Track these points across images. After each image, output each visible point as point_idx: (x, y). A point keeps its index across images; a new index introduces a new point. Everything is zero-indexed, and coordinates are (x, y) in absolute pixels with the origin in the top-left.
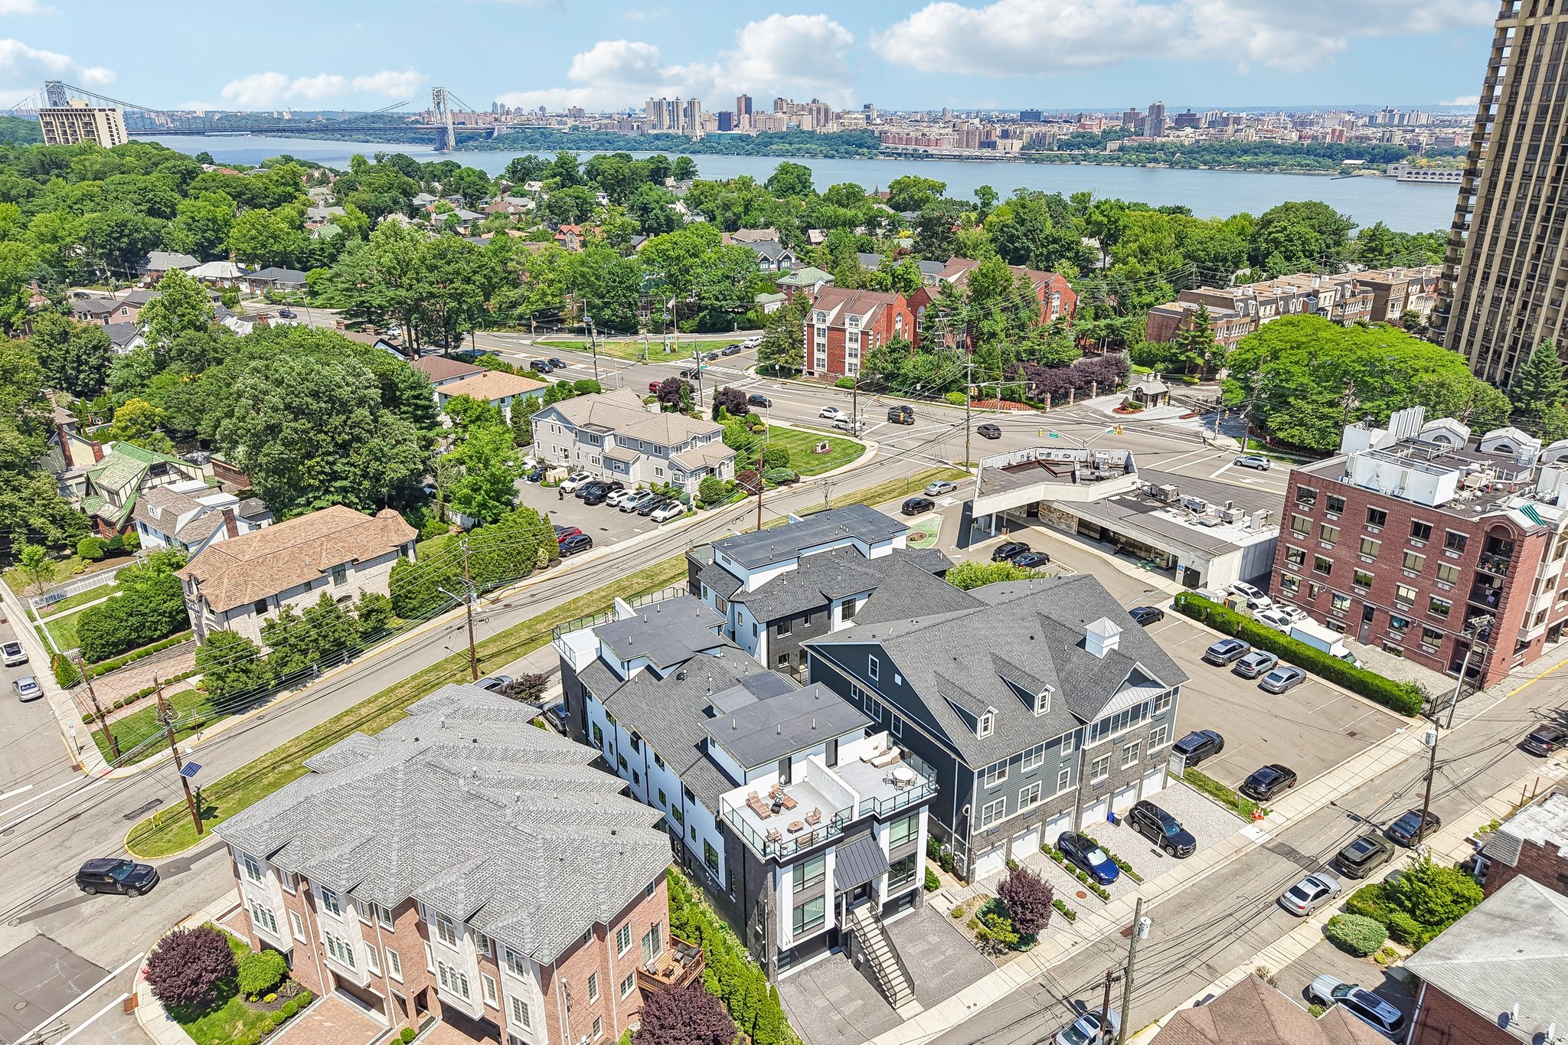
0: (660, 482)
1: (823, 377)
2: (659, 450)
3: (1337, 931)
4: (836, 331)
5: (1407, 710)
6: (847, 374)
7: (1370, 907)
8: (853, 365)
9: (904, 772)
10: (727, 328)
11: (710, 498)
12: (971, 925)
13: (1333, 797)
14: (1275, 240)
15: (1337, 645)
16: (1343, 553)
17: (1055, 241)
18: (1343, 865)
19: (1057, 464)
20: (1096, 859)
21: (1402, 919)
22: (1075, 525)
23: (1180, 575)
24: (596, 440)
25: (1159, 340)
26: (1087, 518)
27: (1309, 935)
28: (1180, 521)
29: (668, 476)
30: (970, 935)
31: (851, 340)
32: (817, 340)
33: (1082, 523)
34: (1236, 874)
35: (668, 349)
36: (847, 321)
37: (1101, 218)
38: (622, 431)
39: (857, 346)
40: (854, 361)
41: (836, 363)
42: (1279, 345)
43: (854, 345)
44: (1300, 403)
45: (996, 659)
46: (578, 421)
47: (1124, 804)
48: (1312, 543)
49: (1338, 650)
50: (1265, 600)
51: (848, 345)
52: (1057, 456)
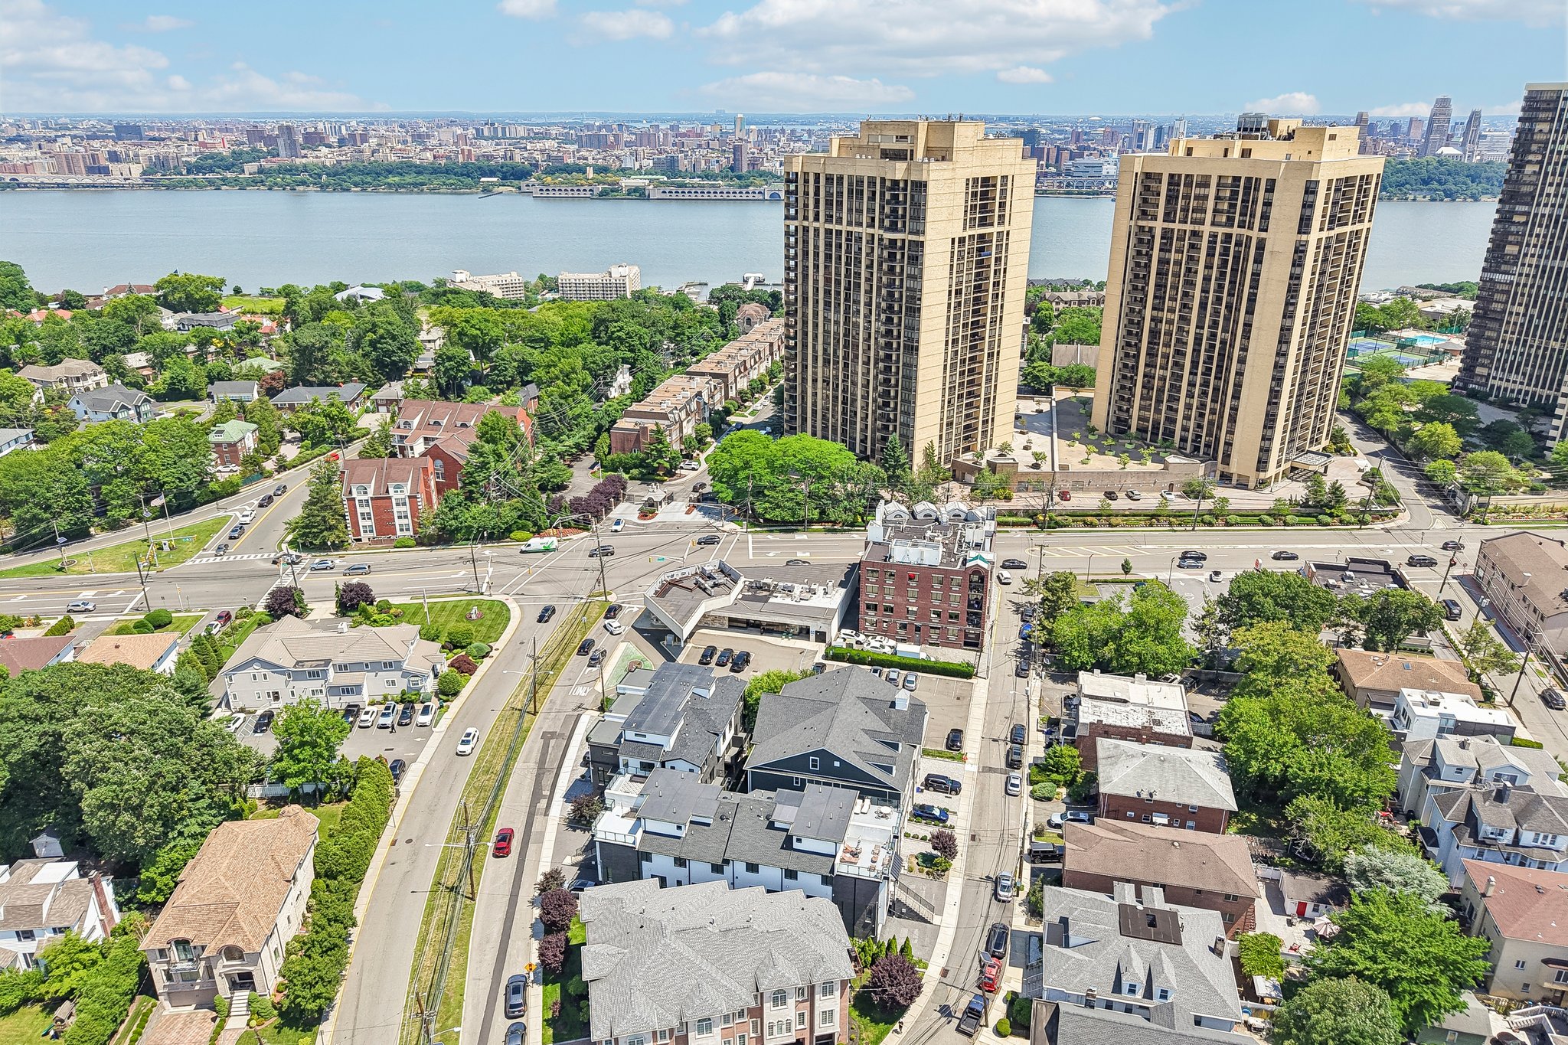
2: (388, 665)
3: (1038, 794)
4: (381, 501)
5: (968, 675)
6: (399, 533)
7: (1039, 778)
9: (885, 809)
11: (447, 692)
12: (921, 871)
13: (980, 734)
15: (909, 650)
16: (899, 600)
18: (1013, 764)
20: (937, 812)
21: (1054, 776)
22: (726, 622)
23: (813, 636)
24: (314, 675)
25: (623, 451)
26: (733, 616)
27: (1028, 803)
28: (788, 601)
29: (402, 684)
30: (924, 875)
31: (398, 505)
32: (359, 510)
33: (731, 620)
34: (982, 790)
35: (166, 548)
36: (391, 490)
38: (340, 660)
39: (407, 509)
41: (385, 525)
43: (402, 509)
45: (866, 731)
46: (288, 663)
47: (921, 779)
48: (880, 598)
49: (923, 656)
50: (862, 638)
51: (396, 509)
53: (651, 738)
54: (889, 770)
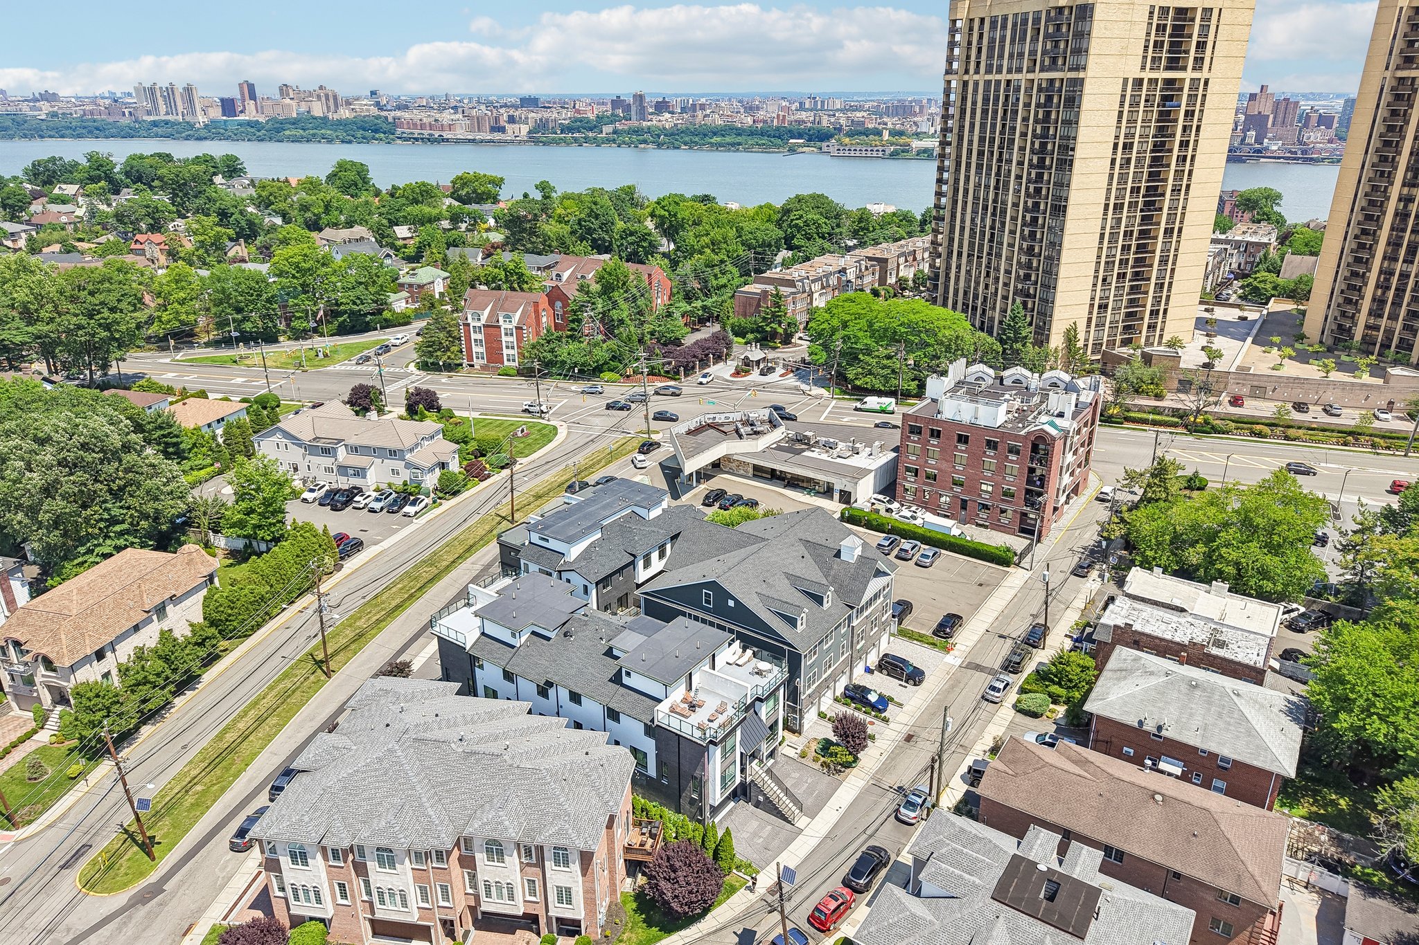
0: (398, 482)
1: (484, 368)
2: (393, 453)
3: (1024, 706)
4: (492, 328)
5: (1005, 562)
6: (506, 363)
7: (1034, 687)
8: (510, 355)
9: (764, 666)
10: (366, 328)
11: (448, 489)
12: (815, 760)
13: (986, 626)
14: (796, 225)
15: (952, 528)
16: (944, 465)
17: (632, 234)
18: (1012, 666)
19: (722, 425)
20: (873, 698)
21: (1055, 689)
22: (751, 470)
23: (836, 496)
24: (326, 452)
25: (745, 316)
26: (762, 463)
27: (1006, 713)
28: (824, 457)
29: (405, 475)
30: (817, 766)
31: (506, 334)
32: (473, 336)
33: (757, 468)
34: (953, 687)
35: (321, 355)
36: (501, 319)
37: (663, 213)
38: (353, 441)
39: (513, 339)
40: (511, 352)
41: (494, 354)
42: (847, 317)
43: (510, 339)
44: (867, 358)
45: (788, 576)
46: (306, 436)
47: (873, 659)
48: (922, 461)
49: (956, 532)
50: (895, 506)
51: (504, 339)
52: (720, 419)
53: (553, 544)
54: (792, 622)
